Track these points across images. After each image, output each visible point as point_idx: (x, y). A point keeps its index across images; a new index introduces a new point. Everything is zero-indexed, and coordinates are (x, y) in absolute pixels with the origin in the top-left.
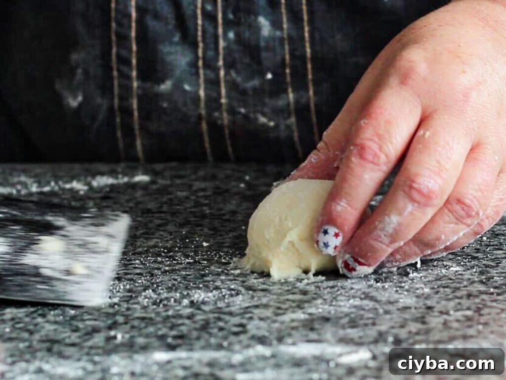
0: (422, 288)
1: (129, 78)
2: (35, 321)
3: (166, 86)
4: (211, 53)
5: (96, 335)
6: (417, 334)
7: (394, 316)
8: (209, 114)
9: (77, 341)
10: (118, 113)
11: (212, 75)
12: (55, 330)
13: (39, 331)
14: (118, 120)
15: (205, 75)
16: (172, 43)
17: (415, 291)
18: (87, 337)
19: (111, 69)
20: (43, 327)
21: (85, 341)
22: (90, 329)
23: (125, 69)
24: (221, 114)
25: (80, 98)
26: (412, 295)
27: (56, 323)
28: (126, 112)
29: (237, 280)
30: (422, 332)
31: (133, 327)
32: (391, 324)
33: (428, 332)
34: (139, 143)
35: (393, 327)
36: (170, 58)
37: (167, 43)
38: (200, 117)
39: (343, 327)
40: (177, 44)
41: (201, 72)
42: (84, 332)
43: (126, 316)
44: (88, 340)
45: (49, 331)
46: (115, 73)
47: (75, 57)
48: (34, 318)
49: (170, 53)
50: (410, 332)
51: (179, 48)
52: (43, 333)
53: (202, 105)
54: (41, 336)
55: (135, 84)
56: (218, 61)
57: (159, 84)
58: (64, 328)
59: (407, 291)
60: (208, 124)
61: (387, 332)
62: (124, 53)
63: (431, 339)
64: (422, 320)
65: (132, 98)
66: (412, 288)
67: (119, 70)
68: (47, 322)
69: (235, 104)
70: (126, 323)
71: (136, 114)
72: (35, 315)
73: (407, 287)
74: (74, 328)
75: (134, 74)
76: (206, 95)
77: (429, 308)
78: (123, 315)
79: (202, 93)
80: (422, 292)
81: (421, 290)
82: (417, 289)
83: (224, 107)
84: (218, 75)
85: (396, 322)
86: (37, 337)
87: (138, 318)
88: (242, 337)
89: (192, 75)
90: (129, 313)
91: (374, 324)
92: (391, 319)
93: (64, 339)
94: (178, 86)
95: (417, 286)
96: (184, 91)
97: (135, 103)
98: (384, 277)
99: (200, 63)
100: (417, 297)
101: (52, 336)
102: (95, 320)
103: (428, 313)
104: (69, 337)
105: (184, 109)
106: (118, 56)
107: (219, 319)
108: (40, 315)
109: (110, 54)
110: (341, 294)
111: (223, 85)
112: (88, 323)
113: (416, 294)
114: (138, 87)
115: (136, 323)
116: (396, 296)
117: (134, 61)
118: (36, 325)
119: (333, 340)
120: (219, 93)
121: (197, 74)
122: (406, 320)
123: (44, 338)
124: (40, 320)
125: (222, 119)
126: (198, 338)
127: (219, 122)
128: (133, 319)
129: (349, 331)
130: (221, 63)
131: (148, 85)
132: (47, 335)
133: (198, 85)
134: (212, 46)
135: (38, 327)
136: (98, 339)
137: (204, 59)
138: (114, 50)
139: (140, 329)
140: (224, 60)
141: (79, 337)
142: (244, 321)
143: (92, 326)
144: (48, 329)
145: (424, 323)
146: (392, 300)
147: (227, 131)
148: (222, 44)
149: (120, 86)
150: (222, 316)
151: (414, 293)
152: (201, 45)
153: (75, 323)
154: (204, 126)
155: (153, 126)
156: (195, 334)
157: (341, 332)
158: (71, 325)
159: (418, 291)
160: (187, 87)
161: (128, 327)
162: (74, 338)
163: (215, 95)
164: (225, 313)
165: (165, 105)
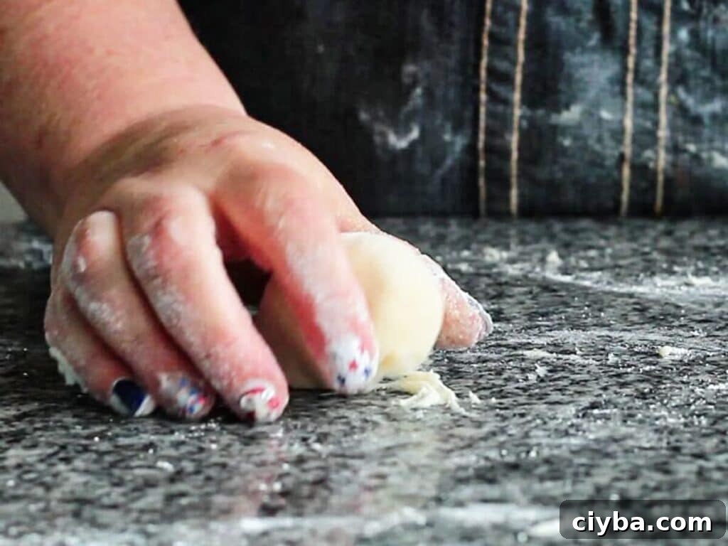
0: (665, 418)
1: (507, 103)
2: (54, 470)
3: (571, 115)
4: (648, 63)
5: (150, 491)
6: (657, 489)
7: (620, 461)
8: (636, 154)
9: (121, 500)
10: (482, 155)
11: (647, 96)
12: (86, 484)
13: (58, 486)
14: (482, 163)
15: (636, 95)
16: (585, 50)
17: (653, 422)
18: (136, 494)
19: (476, 90)
20: (67, 479)
21: (134, 500)
22: (140, 481)
23: (501, 90)
24: (656, 152)
25: (415, 134)
26: (650, 428)
27: (87, 472)
28: (498, 152)
29: (372, 405)
30: (665, 487)
31: (209, 479)
32: (617, 474)
33: (673, 486)
34: (514, 193)
35: (617, 479)
36: (581, 73)
37: (578, 50)
38: (622, 158)
39: (542, 479)
40: (594, 50)
41: (630, 91)
42: (131, 486)
43: (199, 462)
44: (137, 499)
45: (77, 484)
46: (483, 97)
47: (410, 68)
48: (53, 465)
49: (583, 65)
50: (645, 487)
51: (596, 57)
52: (67, 488)
53: (628, 139)
54: (63, 493)
55: (518, 112)
56: (658, 73)
57: (558, 111)
58: (100, 480)
59: (641, 422)
60: (633, 168)
61: (609, 487)
62: (502, 65)
63: (679, 497)
64: (663, 468)
65: (511, 132)
66: (648, 417)
67: (489, 91)
68: (74, 470)
69: (680, 138)
70: (197, 472)
71: (515, 155)
72: (54, 460)
73: (640, 416)
74: (116, 480)
75: (517, 96)
76: (635, 125)
77: (677, 450)
78: (193, 460)
79: (628, 123)
80: (664, 424)
81: (662, 420)
82: (657, 419)
83: (662, 143)
84: (656, 95)
85: (623, 471)
86: (56, 494)
87: (216, 465)
88: (381, 494)
89: (614, 96)
90: (203, 456)
91: (588, 474)
92: (616, 466)
93: (100, 497)
94: (590, 114)
95: (657, 414)
96: (600, 120)
97: (514, 140)
98: (605, 401)
99: (630, 78)
100: (657, 431)
101: (80, 492)
102: (150, 467)
103: (672, 457)
104: (108, 495)
105: (597, 147)
106: (491, 71)
107: (345, 466)
108: (62, 460)
109: (477, 67)
110: (536, 427)
111: (663, 108)
112: (138, 472)
113: (654, 427)
114: (522, 117)
115: (213, 472)
116: (624, 430)
117: (518, 78)
118: (56, 475)
119: (524, 500)
120: (656, 123)
121: (623, 94)
122: (638, 467)
123: (69, 496)
124: (61, 467)
125: (656, 161)
126: (311, 497)
127: (651, 165)
128: (209, 467)
129: (549, 485)
130: (663, 77)
131: (540, 112)
132: (72, 492)
133: (623, 110)
134: (651, 52)
135: (59, 479)
136: (154, 498)
137: (636, 71)
138: (484, 62)
139: (220, 482)
140: (670, 72)
141: (124, 494)
142: (385, 470)
143: (143, 476)
144: (76, 481)
145: (667, 472)
146: (617, 436)
147: (661, 178)
148: (667, 48)
149: (490, 114)
150: (350, 462)
151: (652, 424)
152: (633, 50)
153: (117, 472)
154: (626, 172)
155: (542, 173)
156: (306, 490)
157: (537, 487)
158: (110, 475)
159: (657, 422)
160: (605, 115)
161: (201, 477)
162: (116, 495)
163: (648, 124)
164: (353, 457)
165: (567, 142)
